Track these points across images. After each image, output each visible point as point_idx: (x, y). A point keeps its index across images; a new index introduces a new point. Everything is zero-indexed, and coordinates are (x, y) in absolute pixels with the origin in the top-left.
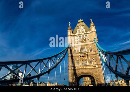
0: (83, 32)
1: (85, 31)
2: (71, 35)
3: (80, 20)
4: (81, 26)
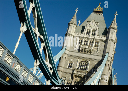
0: (94, 34)
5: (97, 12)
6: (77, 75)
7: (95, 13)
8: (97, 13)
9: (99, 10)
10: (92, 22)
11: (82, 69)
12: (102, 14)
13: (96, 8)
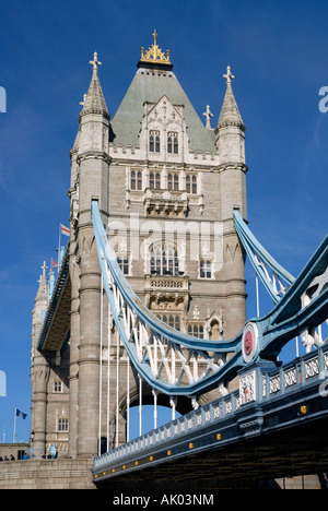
0: (173, 147)
1: (187, 151)
2: (105, 155)
3: (155, 54)
4: (170, 109)
5: (153, 68)
6: (158, 294)
7: (148, 70)
8: (156, 71)
9: (158, 58)
10: (161, 105)
11: (170, 273)
12: (171, 73)
13: (145, 53)
